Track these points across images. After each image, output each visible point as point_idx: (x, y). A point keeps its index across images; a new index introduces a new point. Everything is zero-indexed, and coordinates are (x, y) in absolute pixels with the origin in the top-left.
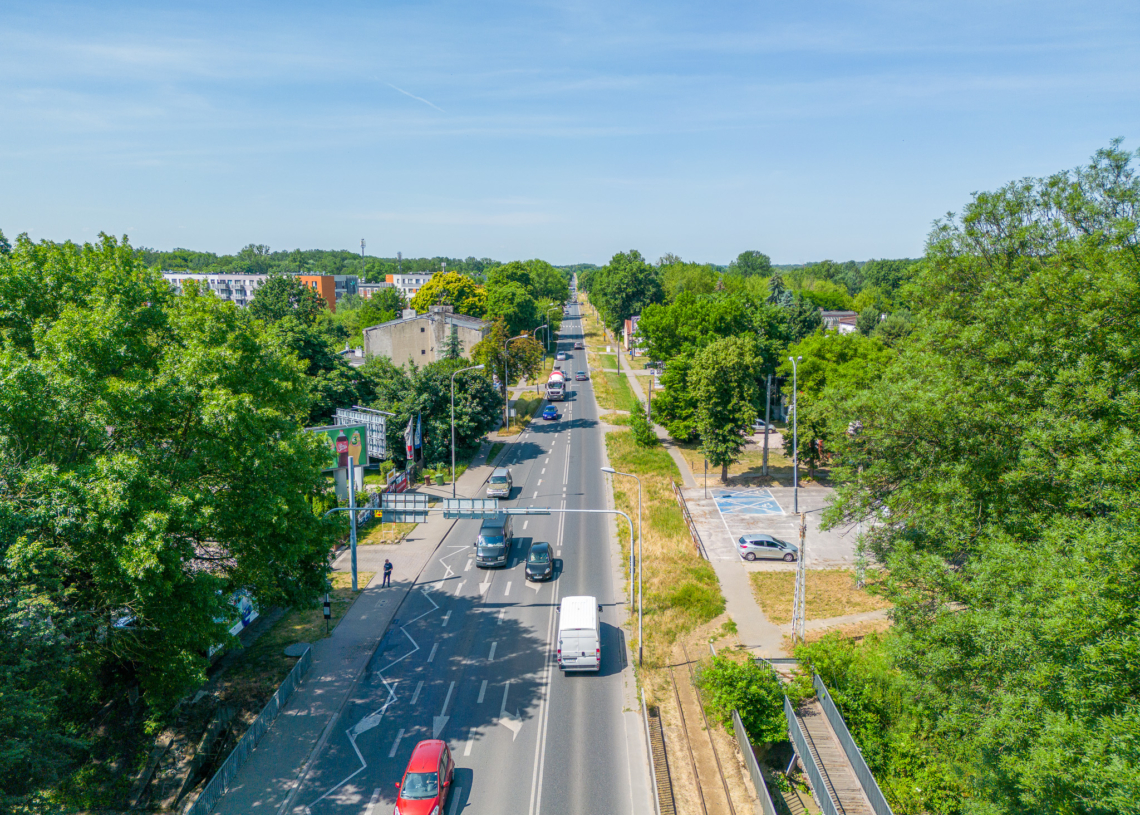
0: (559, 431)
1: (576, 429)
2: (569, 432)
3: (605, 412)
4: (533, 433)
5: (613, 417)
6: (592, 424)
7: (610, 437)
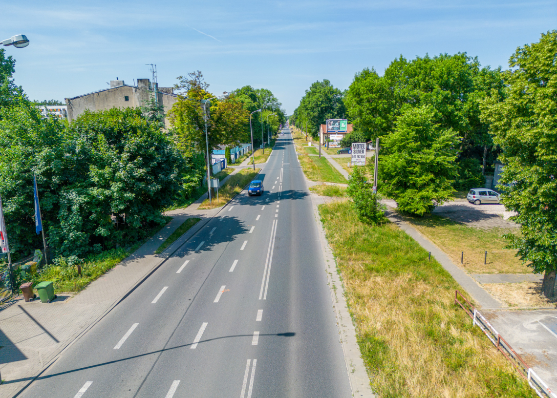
0: (267, 203)
1: (285, 201)
2: (278, 204)
3: (314, 184)
4: (239, 206)
5: (323, 188)
6: (302, 195)
7: (325, 211)
